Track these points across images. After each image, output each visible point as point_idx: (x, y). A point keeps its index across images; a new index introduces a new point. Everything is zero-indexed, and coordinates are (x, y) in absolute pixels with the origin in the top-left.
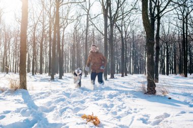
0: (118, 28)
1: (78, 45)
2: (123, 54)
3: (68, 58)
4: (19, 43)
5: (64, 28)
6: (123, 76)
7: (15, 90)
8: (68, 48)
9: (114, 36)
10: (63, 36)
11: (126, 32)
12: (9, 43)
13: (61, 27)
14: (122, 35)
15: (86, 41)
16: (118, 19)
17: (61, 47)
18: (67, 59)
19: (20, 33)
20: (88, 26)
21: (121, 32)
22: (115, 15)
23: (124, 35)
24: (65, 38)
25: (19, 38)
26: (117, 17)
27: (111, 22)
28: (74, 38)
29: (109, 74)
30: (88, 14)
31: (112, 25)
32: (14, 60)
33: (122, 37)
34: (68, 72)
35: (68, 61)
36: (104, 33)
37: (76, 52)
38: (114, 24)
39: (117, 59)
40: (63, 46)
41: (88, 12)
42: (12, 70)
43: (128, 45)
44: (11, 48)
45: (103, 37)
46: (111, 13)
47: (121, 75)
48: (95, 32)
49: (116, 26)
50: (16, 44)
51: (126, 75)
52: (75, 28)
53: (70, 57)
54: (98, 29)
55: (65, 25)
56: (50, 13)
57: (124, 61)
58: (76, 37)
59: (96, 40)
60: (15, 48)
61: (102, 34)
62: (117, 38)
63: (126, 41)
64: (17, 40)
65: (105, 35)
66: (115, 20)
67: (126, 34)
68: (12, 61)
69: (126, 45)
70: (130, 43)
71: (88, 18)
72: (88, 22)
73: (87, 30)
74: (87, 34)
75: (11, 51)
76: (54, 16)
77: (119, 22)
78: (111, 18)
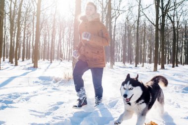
0: (170, 18)
1: (129, 35)
2: (174, 44)
3: (120, 47)
4: (72, 32)
5: (116, 19)
6: (173, 67)
7: (69, 80)
8: (120, 37)
9: (166, 25)
10: (115, 26)
11: (178, 22)
12: (63, 33)
13: (113, 17)
14: (174, 26)
15: (138, 31)
16: (169, 10)
17: (113, 37)
18: (118, 48)
19: (73, 22)
20: (139, 16)
21: (173, 22)
22: (167, 5)
23: (176, 25)
24: (117, 27)
25: (72, 28)
26: (169, 8)
27: (163, 12)
28: (126, 28)
29: (159, 64)
30: (140, 5)
31: (163, 16)
33: (174, 28)
34: (119, 61)
36: (155, 23)
37: (127, 42)
38: (165, 14)
39: (168, 49)
40: (114, 35)
41: (140, 3)
42: (66, 57)
43: (180, 35)
45: (154, 27)
46: (163, 4)
47: (172, 65)
48: (146, 22)
49: (168, 16)
50: (70, 33)
51: (177, 66)
52: (127, 18)
54: (149, 20)
55: (117, 16)
56: (102, 4)
57: (176, 51)
58: (128, 28)
59: (147, 30)
60: (68, 37)
62: (169, 28)
63: (178, 32)
64: (71, 30)
65: (157, 25)
66: (167, 11)
67: (178, 24)
68: (66, 50)
69: (178, 35)
70: (182, 33)
71: (139, 9)
72: (139, 12)
73: (138, 21)
74: (138, 24)
75: (65, 40)
76: (106, 6)
78: (162, 9)
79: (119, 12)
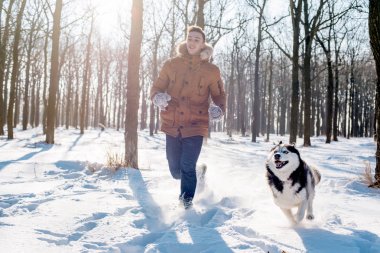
0: (322, 44)
1: (240, 76)
2: (330, 96)
4: (125, 71)
5: (214, 43)
6: (328, 141)
7: (117, 169)
9: (313, 59)
11: (337, 52)
12: (107, 72)
14: (329, 59)
16: (321, 27)
19: (127, 52)
20: (260, 40)
21: (327, 52)
22: (315, 18)
23: (333, 59)
25: (125, 63)
26: (319, 25)
27: (307, 32)
28: (233, 64)
29: (301, 137)
30: (261, 17)
31: (308, 40)
32: (115, 105)
33: (329, 63)
34: (219, 130)
36: (292, 54)
37: (236, 91)
38: (312, 35)
39: (318, 106)
41: (261, 14)
42: (111, 122)
43: (341, 78)
46: (307, 16)
47: (325, 138)
48: (274, 52)
49: (318, 40)
50: (121, 73)
51: (335, 140)
52: (236, 44)
54: (279, 48)
55: (216, 38)
56: (186, 15)
57: (333, 109)
58: (237, 62)
59: (276, 68)
60: (117, 80)
61: (289, 56)
62: (320, 64)
63: (337, 71)
64: (122, 66)
65: (295, 58)
66: (316, 29)
67: (337, 56)
68: (112, 107)
69: (337, 78)
70: (347, 74)
71: (260, 25)
72: (260, 32)
73: (258, 49)
74: (258, 56)
76: (194, 19)
77: (323, 33)
78: (307, 25)
79: (219, 32)
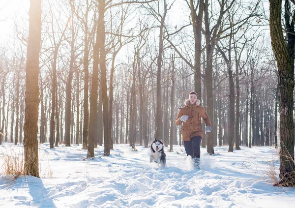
0: (223, 53)
1: (142, 88)
2: (231, 106)
3: (122, 114)
4: (23, 82)
5: (115, 54)
6: (231, 150)
7: (16, 178)
8: (123, 93)
9: (214, 70)
10: (113, 70)
11: (238, 62)
13: (109, 50)
14: (230, 68)
15: (159, 79)
16: (222, 36)
17: (108, 92)
18: (120, 116)
19: (25, 62)
20: (162, 49)
21: (228, 61)
22: (216, 27)
23: (234, 68)
24: (116, 73)
25: (23, 74)
26: (221, 32)
27: (208, 41)
28: (134, 73)
29: (204, 147)
30: (162, 26)
31: (209, 49)
32: (12, 118)
33: (230, 72)
34: (122, 142)
35: (122, 119)
36: (193, 63)
37: (138, 102)
38: (213, 45)
39: (220, 116)
40: (111, 88)
41: (162, 22)
42: (9, 138)
43: (242, 88)
44: (7, 94)
45: (191, 71)
46: (207, 25)
49: (219, 50)
50: (18, 85)
51: (238, 148)
52: (137, 54)
53: (126, 111)
54: (181, 56)
55: (117, 48)
56: (86, 24)
57: (235, 119)
58: (138, 72)
59: (178, 78)
60: (14, 93)
61: (191, 65)
62: (221, 73)
63: (237, 80)
64: (19, 77)
65: (197, 68)
66: (217, 37)
67: (238, 65)
68: (10, 120)
69: (238, 87)
70: (247, 83)
71: (161, 34)
72: (161, 41)
73: (160, 58)
74: (159, 65)
75: (7, 100)
76: (94, 28)
77: (224, 42)
78: (207, 33)
79: (120, 41)
